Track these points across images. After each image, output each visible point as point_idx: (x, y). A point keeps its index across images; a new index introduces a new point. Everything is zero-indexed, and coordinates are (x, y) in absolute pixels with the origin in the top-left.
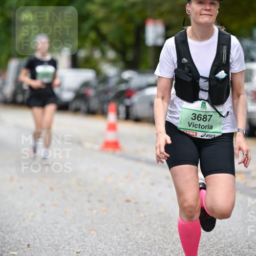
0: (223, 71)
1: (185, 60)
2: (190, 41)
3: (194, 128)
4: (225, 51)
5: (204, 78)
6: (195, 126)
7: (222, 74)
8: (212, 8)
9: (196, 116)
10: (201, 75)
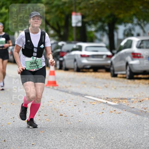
0: (43, 45)
1: (29, 41)
2: (30, 33)
3: (32, 68)
4: (43, 38)
5: (36, 48)
6: (32, 67)
7: (42, 46)
8: (38, 21)
9: (32, 63)
10: (35, 46)
